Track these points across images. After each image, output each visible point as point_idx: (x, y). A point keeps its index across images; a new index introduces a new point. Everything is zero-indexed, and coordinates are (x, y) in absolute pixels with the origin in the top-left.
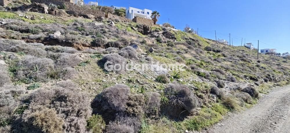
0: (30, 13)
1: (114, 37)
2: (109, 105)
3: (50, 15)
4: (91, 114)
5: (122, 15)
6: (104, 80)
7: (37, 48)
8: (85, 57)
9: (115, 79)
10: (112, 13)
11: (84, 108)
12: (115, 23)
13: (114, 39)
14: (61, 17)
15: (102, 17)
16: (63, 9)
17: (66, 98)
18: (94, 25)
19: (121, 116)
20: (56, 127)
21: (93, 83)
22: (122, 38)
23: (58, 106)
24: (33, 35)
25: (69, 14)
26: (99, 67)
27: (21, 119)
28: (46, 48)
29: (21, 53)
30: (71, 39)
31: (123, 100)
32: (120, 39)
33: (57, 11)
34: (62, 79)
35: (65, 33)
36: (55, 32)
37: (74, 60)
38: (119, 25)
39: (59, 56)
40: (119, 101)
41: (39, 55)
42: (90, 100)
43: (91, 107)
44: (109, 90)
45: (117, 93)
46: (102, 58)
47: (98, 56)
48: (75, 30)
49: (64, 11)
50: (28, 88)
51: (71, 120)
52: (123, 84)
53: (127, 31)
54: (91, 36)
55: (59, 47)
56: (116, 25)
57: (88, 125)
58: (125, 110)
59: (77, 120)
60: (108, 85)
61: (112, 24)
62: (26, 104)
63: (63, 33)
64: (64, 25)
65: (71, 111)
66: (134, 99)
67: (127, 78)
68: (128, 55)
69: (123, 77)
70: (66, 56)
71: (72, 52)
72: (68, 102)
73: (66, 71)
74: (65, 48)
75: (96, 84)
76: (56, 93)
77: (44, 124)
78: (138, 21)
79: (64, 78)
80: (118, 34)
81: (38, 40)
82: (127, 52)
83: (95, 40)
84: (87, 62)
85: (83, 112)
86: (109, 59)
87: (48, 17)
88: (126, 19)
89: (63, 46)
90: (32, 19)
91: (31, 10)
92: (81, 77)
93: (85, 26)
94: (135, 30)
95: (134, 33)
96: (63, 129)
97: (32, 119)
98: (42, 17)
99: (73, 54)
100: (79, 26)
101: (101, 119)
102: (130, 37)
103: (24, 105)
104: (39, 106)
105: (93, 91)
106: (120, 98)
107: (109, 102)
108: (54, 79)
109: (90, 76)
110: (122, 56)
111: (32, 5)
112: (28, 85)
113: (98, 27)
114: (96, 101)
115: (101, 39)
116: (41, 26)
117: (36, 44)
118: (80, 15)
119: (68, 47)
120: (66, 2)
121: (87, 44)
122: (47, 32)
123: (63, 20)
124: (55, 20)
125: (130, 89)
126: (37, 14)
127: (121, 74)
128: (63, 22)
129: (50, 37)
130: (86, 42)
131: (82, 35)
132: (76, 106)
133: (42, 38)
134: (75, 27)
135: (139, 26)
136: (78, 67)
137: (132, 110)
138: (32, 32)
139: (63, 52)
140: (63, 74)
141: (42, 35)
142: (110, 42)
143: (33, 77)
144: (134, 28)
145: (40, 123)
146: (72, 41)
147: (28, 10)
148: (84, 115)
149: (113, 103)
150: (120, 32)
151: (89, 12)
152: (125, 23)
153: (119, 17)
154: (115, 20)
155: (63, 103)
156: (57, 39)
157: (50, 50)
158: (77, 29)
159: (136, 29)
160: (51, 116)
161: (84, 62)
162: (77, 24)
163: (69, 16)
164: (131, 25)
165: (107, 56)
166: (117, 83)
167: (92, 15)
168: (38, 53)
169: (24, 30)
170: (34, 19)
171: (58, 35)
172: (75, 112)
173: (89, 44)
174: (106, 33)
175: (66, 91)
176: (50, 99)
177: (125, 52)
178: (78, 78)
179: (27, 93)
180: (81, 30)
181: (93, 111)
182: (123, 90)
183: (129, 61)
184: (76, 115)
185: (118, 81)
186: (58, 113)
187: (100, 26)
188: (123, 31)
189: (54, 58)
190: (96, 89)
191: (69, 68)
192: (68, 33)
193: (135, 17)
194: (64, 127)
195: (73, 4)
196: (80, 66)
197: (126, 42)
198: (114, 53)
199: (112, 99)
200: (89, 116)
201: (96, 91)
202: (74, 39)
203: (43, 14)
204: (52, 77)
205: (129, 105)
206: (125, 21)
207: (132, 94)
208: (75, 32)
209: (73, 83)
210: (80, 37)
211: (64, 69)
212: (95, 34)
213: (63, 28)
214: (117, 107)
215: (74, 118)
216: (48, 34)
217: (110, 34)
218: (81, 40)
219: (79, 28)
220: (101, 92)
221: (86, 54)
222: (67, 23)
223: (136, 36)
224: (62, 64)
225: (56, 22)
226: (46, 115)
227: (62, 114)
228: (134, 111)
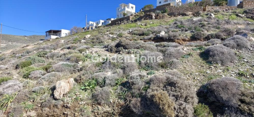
0: (144, 21)
1: (214, 29)
2: (216, 97)
3: (156, 20)
4: (197, 102)
5: (223, 4)
6: (208, 72)
7: (151, 45)
8: (187, 50)
9: (220, 71)
10: (210, 5)
11: (191, 96)
12: (215, 14)
13: (215, 31)
14: (164, 20)
15: (200, 12)
16: (165, 13)
17: (175, 84)
18: (193, 21)
19: (232, 112)
20: (169, 107)
21: (197, 74)
22: (224, 28)
23: (169, 90)
24: (146, 37)
25: (170, 15)
26: (202, 59)
27: (146, 95)
28: (156, 45)
29: (142, 49)
30: (173, 36)
31: (234, 94)
32: (222, 30)
33: (161, 15)
34: (170, 69)
35: (168, 31)
36: (160, 32)
37: (178, 53)
38: (220, 16)
39: (166, 50)
40: (228, 94)
41: (152, 50)
42: (196, 90)
43: (197, 96)
44: (215, 82)
45: (226, 86)
46: (204, 50)
47: (199, 49)
48: (176, 28)
49: (166, 14)
50: (148, 74)
51: (180, 104)
52: (232, 77)
53: (231, 20)
54: (190, 31)
55: (165, 43)
56: (216, 16)
57: (195, 112)
58: (237, 106)
59: (185, 105)
60: (213, 77)
61: (211, 15)
62: (148, 85)
63: (166, 32)
64: (167, 25)
65: (179, 96)
66: (250, 96)
67: (237, 71)
68: (236, 46)
69: (230, 69)
70: (172, 49)
71: (176, 47)
72: (177, 88)
73: (173, 62)
74: (170, 43)
75: (199, 75)
76: (167, 79)
77: (161, 102)
78: (245, 6)
79: (171, 68)
80: (218, 25)
81: (150, 39)
82: (234, 42)
83: (194, 34)
84: (189, 55)
85: (190, 99)
86: (212, 51)
87: (155, 21)
88: (228, 7)
89: (168, 42)
90: (146, 25)
91: (144, 19)
92: (185, 68)
93: (184, 23)
94: (242, 17)
95: (241, 21)
96: (174, 109)
97: (153, 96)
98: (151, 23)
99: (177, 48)
100: (179, 24)
101: (208, 110)
102: (235, 26)
103: (147, 86)
104: (156, 88)
105: (198, 81)
106: (230, 92)
107: (216, 94)
108: (164, 68)
109: (193, 67)
110: (228, 46)
111: (145, 15)
112: (147, 72)
113: (196, 22)
114: (201, 91)
115: (201, 33)
116: (151, 30)
117: (149, 42)
118: (179, 14)
119: (172, 43)
120: (167, 7)
121: (187, 39)
122: (155, 33)
123: (166, 21)
124: (160, 23)
125: (242, 83)
126: (148, 21)
127: (227, 66)
128: (166, 23)
129: (157, 36)
130: (185, 37)
131: (182, 31)
132: (183, 93)
133: (152, 38)
134: (176, 25)
135: (248, 11)
136: (182, 58)
137: (247, 108)
138: (146, 34)
139: (169, 47)
140: (170, 64)
141: (152, 36)
142: (210, 35)
143: (150, 66)
144: (240, 15)
145: (158, 101)
146: (174, 37)
147: (143, 20)
148: (192, 102)
149: (222, 96)
150: (221, 22)
151: (187, 10)
152: (227, 11)
153: (219, 7)
154: (214, 11)
155: (173, 88)
156: (163, 37)
157: (159, 46)
158: (177, 27)
159: (244, 15)
160: (165, 97)
161: (187, 55)
162: (177, 22)
163: (170, 18)
164: (236, 12)
165: (210, 48)
166: (224, 76)
167: (190, 12)
168: (152, 49)
169: (141, 34)
170: (147, 25)
171: (163, 34)
172: (183, 98)
173: (189, 39)
174: (205, 26)
175: (175, 79)
176: (163, 84)
177: (232, 42)
178: (183, 68)
179: (147, 77)
180: (181, 27)
181: (199, 100)
182: (234, 84)
183: (238, 52)
184: (184, 100)
185: (225, 73)
186: (169, 95)
187: (199, 20)
188: (225, 20)
189: (163, 52)
190: (200, 79)
191: (175, 60)
192: (170, 32)
193: (240, 2)
194: (175, 108)
195: (172, 6)
196: (184, 58)
197: (230, 32)
198: (218, 45)
199: (219, 92)
200: (196, 104)
201: (200, 81)
202: (176, 36)
203: (152, 20)
204: (162, 67)
205: (242, 101)
206: (226, 10)
207: (246, 90)
208: (176, 30)
209: (179, 73)
210: (181, 33)
211: (170, 60)
212: (194, 29)
213: (166, 28)
214: (226, 101)
215: (183, 102)
216: (156, 34)
217: (209, 27)
218: (181, 36)
219: (178, 26)
220: (206, 83)
221: (188, 48)
222: (169, 23)
223: (244, 23)
224: (169, 56)
225: (161, 24)
226: (162, 96)
227: (173, 97)
228: (250, 110)
